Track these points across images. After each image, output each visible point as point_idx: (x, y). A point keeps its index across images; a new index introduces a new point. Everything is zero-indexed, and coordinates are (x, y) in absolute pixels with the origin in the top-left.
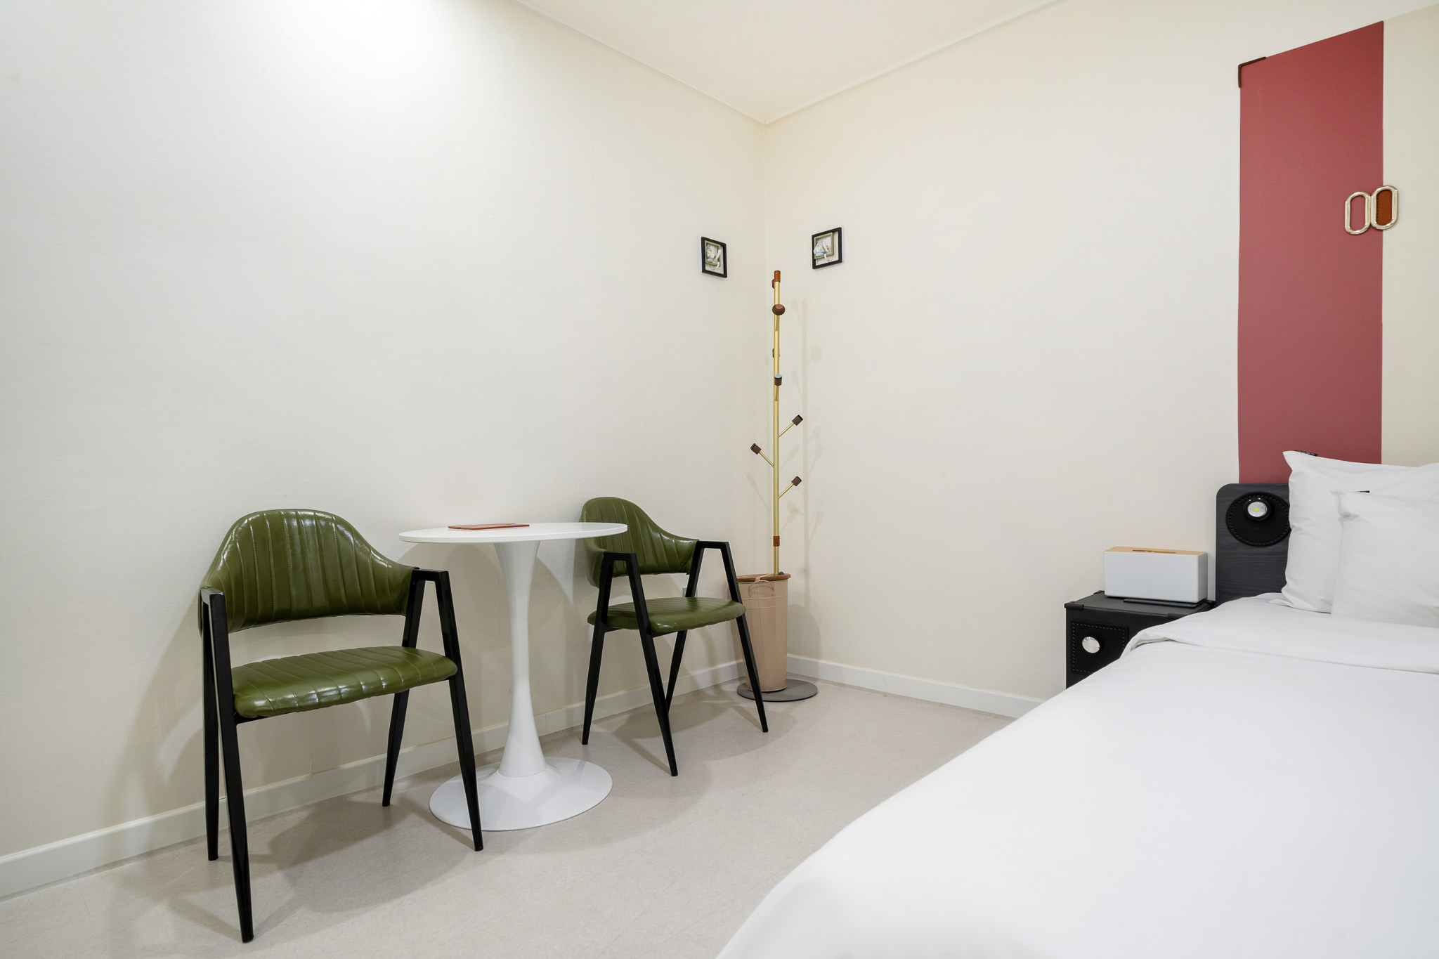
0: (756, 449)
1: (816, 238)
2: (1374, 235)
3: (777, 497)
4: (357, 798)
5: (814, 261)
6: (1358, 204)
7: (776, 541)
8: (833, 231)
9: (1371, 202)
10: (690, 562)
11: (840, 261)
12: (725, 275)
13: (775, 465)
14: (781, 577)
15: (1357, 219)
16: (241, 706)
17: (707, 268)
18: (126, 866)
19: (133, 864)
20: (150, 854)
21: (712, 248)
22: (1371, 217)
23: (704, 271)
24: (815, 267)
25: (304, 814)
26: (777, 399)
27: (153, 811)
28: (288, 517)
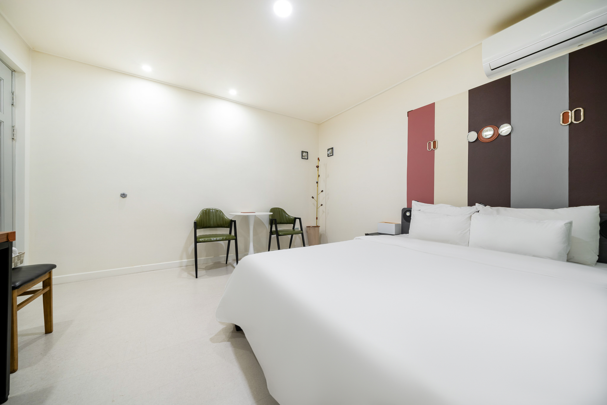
0: (313, 198)
1: (328, 150)
2: (433, 151)
3: (317, 208)
4: (222, 262)
5: (328, 155)
6: (430, 143)
7: (317, 218)
8: (331, 148)
9: (432, 143)
10: (293, 222)
11: (333, 155)
12: (308, 159)
13: (317, 201)
14: (318, 227)
15: (430, 148)
16: (198, 240)
17: (303, 158)
18: (183, 267)
19: (184, 267)
20: (187, 266)
21: (304, 153)
22: (432, 147)
23: (302, 158)
24: (328, 156)
25: (212, 264)
26: (317, 186)
27: (188, 259)
28: (211, 209)
